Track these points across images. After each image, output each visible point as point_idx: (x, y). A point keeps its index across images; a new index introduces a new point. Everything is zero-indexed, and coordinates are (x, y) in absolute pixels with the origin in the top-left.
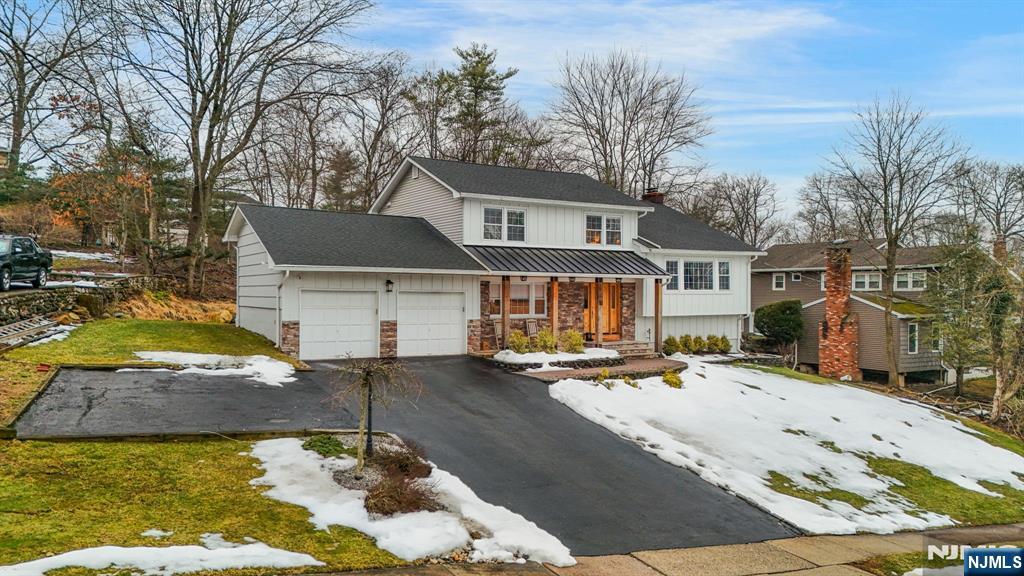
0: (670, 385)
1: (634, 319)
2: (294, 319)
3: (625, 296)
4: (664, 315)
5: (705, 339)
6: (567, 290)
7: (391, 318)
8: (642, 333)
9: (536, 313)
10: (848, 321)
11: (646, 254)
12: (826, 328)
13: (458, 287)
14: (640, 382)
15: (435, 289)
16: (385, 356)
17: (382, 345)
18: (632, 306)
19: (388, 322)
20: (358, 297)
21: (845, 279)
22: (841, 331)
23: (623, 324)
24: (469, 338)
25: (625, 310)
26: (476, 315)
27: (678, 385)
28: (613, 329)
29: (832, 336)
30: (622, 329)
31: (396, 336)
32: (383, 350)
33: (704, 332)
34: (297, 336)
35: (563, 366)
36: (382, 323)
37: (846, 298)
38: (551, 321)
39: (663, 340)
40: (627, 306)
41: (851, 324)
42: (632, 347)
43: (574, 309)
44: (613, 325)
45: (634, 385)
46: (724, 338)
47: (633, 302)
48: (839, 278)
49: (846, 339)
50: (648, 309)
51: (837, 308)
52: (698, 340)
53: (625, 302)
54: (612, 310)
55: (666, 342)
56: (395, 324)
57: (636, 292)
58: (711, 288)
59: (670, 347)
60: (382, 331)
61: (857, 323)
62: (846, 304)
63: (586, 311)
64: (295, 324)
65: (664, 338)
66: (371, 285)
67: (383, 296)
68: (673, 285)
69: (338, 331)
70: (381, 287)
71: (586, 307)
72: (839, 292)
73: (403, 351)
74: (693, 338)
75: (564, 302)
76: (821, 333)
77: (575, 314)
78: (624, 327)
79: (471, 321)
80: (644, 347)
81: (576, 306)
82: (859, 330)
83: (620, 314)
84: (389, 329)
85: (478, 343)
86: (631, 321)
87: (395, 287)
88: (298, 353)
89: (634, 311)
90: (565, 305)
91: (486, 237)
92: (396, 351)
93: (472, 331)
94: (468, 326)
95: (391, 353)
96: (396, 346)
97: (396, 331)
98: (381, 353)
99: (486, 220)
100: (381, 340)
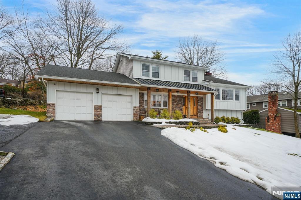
0: (222, 132)
1: (203, 110)
2: (53, 102)
3: (199, 102)
4: (215, 109)
5: (230, 118)
7: (99, 104)
8: (206, 115)
9: (164, 106)
10: (278, 116)
11: (207, 85)
12: (268, 118)
13: (129, 93)
14: (208, 130)
15: (119, 93)
16: (96, 120)
17: (95, 115)
18: (202, 105)
19: (98, 106)
20: (85, 95)
21: (276, 102)
22: (275, 119)
23: (198, 112)
24: (134, 114)
25: (199, 107)
26: (138, 105)
27: (226, 132)
28: (195, 114)
29: (271, 121)
30: (198, 114)
31: (101, 112)
32: (95, 117)
33: (230, 116)
34: (54, 110)
36: (95, 106)
37: (276, 108)
38: (169, 109)
39: (215, 118)
40: (200, 105)
41: (279, 117)
42: (202, 120)
43: (179, 105)
44: (195, 112)
45: (205, 131)
46: (237, 118)
47: (202, 104)
48: (273, 101)
49: (277, 122)
50: (209, 107)
51: (273, 112)
52: (228, 118)
53: (199, 104)
54: (194, 107)
55: (216, 119)
56: (101, 107)
57: (203, 100)
58: (232, 100)
59: (217, 120)
60: (95, 109)
61: (281, 116)
62: (276, 110)
63: (184, 107)
64: (53, 104)
65: (215, 117)
66: (90, 90)
67: (95, 95)
68: (218, 97)
69: (75, 109)
70: (94, 91)
71: (184, 105)
72: (274, 106)
73: (104, 118)
74: (226, 117)
75: (175, 103)
76: (266, 120)
77: (179, 107)
78: (199, 113)
79: (135, 107)
80: (207, 120)
81: (180, 104)
82: (281, 119)
83: (197, 108)
84: (98, 109)
85: (138, 116)
86: (202, 111)
87: (101, 91)
89: (203, 107)
90: (175, 104)
91: (143, 75)
92: (101, 118)
93: (135, 111)
94: (134, 109)
95: (99, 119)
96: (101, 116)
97: (101, 109)
98: (94, 118)
99: (143, 69)
100: (94, 113)
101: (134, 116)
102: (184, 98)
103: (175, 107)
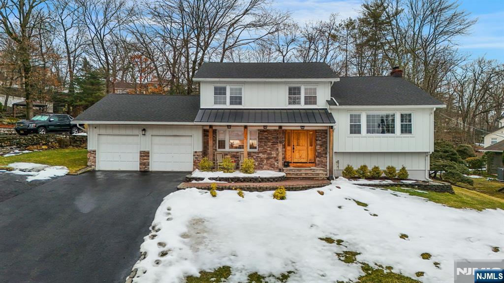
1: (326, 153)
2: (93, 149)
3: (319, 138)
5: (384, 169)
6: (271, 134)
7: (146, 150)
9: (250, 148)
13: (188, 132)
16: (142, 170)
17: (141, 164)
18: (324, 145)
19: (144, 152)
23: (317, 157)
24: (194, 162)
25: (319, 148)
26: (200, 149)
31: (149, 159)
34: (95, 158)
35: (220, 181)
36: (141, 152)
40: (321, 145)
44: (311, 157)
47: (326, 142)
53: (318, 142)
54: (310, 147)
55: (345, 169)
56: (149, 153)
57: (328, 135)
60: (141, 156)
63: (288, 148)
64: (94, 151)
66: (136, 132)
67: (143, 138)
68: (356, 130)
69: (120, 156)
70: (140, 132)
73: (152, 168)
75: (269, 142)
78: (318, 159)
79: (196, 152)
83: (315, 150)
84: (145, 155)
86: (324, 155)
87: (147, 133)
88: (95, 166)
89: (326, 148)
90: (270, 144)
91: (215, 103)
92: (149, 168)
93: (196, 158)
94: (194, 155)
95: (146, 168)
96: (149, 165)
97: (149, 156)
98: (140, 168)
99: (215, 94)
100: (140, 161)
101: (194, 165)
102: (289, 133)
103: (269, 149)
